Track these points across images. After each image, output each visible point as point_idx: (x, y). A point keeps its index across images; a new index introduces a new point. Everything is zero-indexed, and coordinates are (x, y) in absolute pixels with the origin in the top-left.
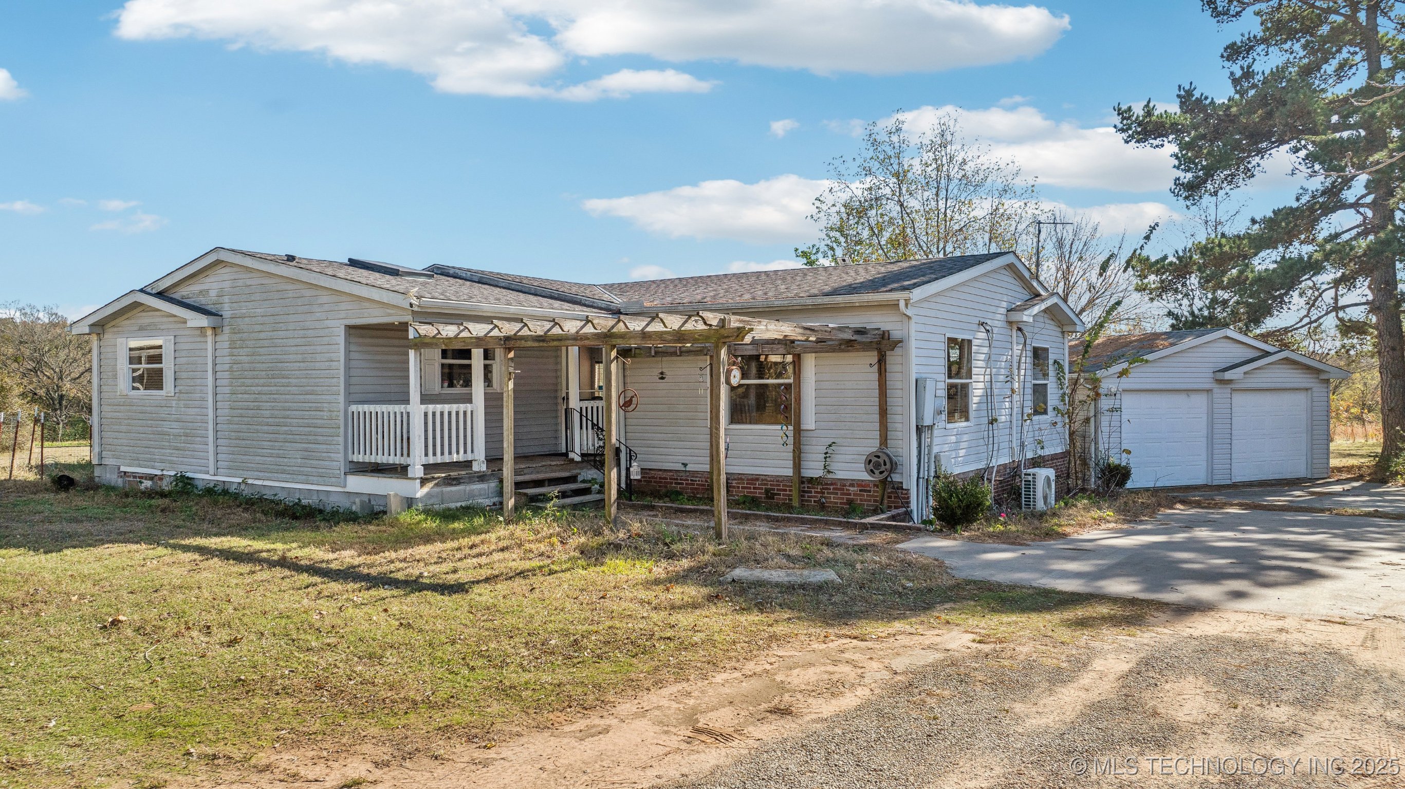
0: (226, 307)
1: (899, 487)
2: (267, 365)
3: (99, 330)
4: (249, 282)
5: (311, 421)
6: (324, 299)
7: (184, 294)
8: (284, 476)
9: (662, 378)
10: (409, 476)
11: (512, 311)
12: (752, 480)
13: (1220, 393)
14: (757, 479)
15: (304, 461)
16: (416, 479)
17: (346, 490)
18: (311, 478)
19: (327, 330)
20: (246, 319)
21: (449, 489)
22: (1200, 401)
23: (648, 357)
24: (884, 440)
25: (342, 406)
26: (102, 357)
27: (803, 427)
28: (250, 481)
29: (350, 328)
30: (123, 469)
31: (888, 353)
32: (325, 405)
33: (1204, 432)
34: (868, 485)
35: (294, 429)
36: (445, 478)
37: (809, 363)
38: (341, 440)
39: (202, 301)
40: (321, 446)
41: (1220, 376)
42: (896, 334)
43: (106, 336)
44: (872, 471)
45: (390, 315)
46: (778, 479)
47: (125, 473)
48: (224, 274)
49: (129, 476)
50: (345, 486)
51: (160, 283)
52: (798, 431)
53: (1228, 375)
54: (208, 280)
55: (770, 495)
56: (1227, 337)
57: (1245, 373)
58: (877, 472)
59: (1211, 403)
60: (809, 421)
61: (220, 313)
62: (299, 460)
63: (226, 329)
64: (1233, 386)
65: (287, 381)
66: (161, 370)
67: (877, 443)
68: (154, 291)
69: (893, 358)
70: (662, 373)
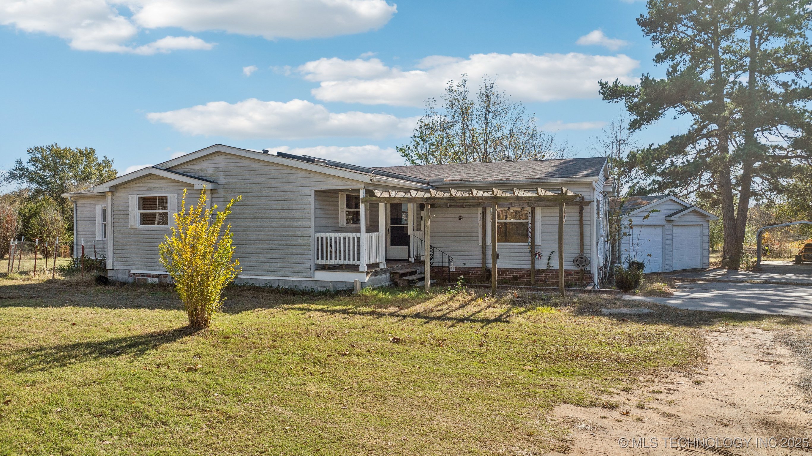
0: (221, 178)
1: (589, 272)
2: (254, 211)
3: (113, 190)
4: (239, 165)
5: (287, 242)
6: (300, 175)
7: (186, 170)
8: (267, 273)
9: (460, 219)
10: (360, 271)
11: (401, 184)
12: (505, 271)
13: (668, 226)
14: (508, 271)
15: (282, 264)
16: (364, 272)
17: (314, 279)
18: (287, 273)
19: (300, 192)
20: (238, 185)
21: (376, 277)
22: (659, 231)
23: (445, 207)
24: (582, 250)
25: (312, 234)
26: (115, 205)
27: (536, 244)
28: (239, 276)
29: (316, 191)
30: (132, 271)
31: (584, 207)
32: (299, 233)
33: (661, 247)
34: (571, 272)
35: (275, 246)
36: (374, 272)
37: (539, 212)
38: (311, 252)
39: (201, 174)
40: (296, 256)
41: (669, 218)
42: (587, 197)
43: (118, 193)
44: (578, 265)
45: (347, 185)
46: (520, 270)
47: (134, 274)
48: (220, 159)
49: (139, 276)
50: (314, 277)
51: (168, 163)
52: (533, 246)
53: (673, 218)
54: (205, 162)
55: (515, 278)
56: (671, 200)
57: (679, 217)
58: (581, 265)
59: (664, 233)
60: (538, 241)
61: (217, 181)
62: (279, 264)
63: (221, 191)
64: (673, 223)
65: (270, 220)
66: (167, 213)
67: (578, 251)
68: (163, 168)
69: (586, 209)
70: (460, 216)
